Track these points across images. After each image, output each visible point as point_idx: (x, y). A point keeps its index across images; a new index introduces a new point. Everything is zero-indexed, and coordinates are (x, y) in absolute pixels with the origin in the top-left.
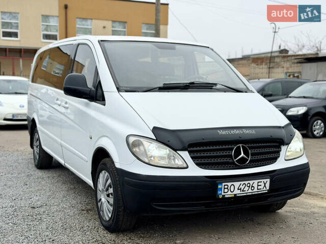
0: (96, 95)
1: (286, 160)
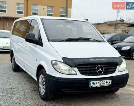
0: (39, 42)
1: (119, 72)
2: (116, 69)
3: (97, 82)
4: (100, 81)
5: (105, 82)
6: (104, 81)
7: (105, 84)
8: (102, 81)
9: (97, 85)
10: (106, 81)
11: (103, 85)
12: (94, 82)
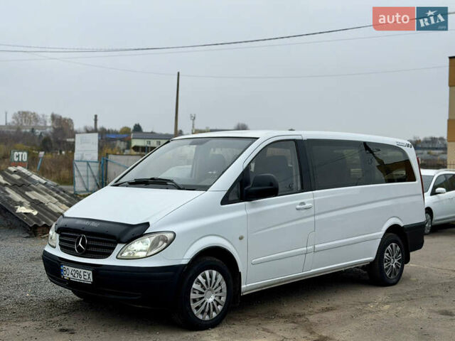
1: (117, 258)
2: (113, 249)
3: (71, 269)
4: (74, 269)
5: (82, 274)
6: (79, 270)
7: (82, 279)
8: (76, 269)
9: (70, 276)
10: (83, 271)
11: (79, 278)
12: (66, 267)
